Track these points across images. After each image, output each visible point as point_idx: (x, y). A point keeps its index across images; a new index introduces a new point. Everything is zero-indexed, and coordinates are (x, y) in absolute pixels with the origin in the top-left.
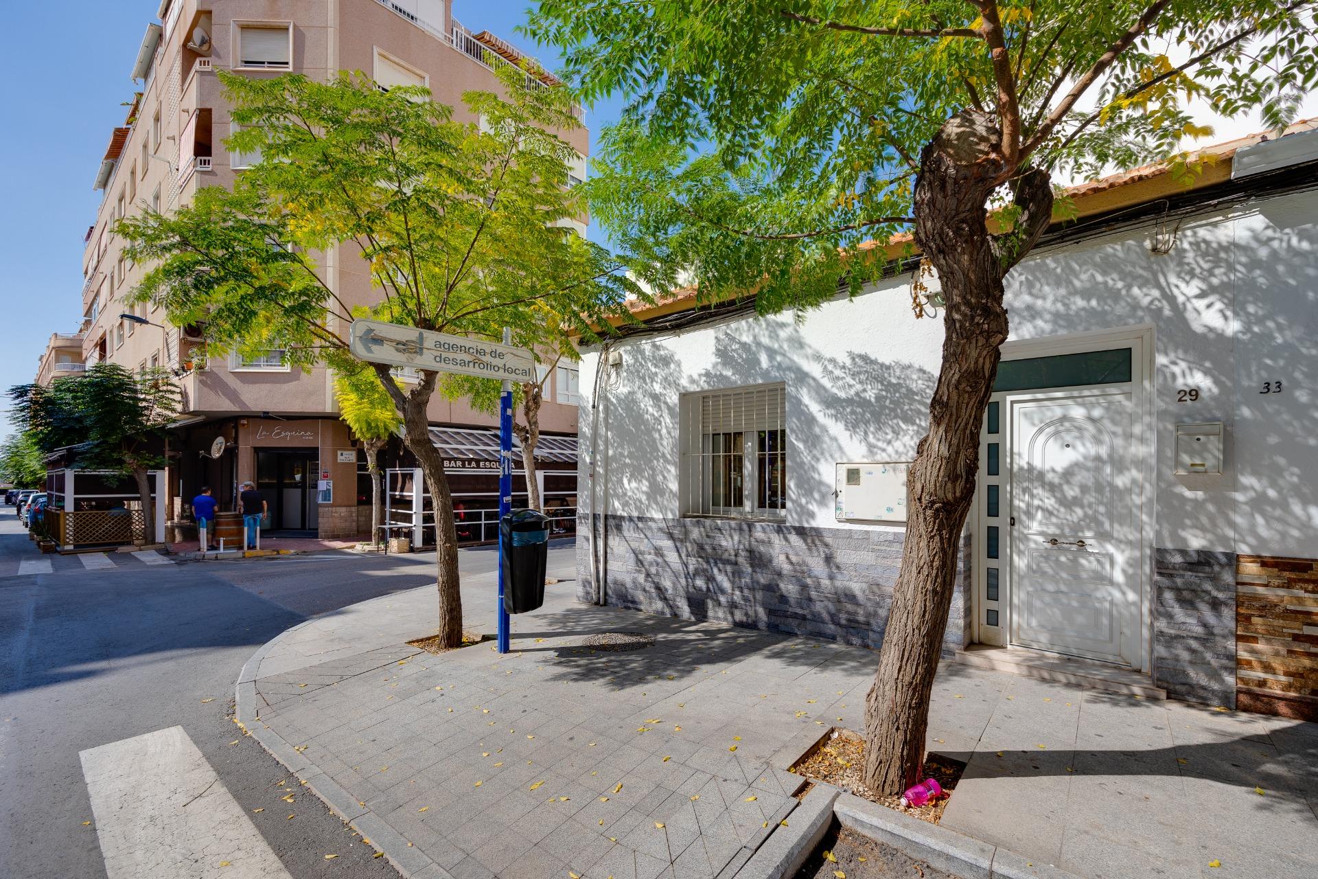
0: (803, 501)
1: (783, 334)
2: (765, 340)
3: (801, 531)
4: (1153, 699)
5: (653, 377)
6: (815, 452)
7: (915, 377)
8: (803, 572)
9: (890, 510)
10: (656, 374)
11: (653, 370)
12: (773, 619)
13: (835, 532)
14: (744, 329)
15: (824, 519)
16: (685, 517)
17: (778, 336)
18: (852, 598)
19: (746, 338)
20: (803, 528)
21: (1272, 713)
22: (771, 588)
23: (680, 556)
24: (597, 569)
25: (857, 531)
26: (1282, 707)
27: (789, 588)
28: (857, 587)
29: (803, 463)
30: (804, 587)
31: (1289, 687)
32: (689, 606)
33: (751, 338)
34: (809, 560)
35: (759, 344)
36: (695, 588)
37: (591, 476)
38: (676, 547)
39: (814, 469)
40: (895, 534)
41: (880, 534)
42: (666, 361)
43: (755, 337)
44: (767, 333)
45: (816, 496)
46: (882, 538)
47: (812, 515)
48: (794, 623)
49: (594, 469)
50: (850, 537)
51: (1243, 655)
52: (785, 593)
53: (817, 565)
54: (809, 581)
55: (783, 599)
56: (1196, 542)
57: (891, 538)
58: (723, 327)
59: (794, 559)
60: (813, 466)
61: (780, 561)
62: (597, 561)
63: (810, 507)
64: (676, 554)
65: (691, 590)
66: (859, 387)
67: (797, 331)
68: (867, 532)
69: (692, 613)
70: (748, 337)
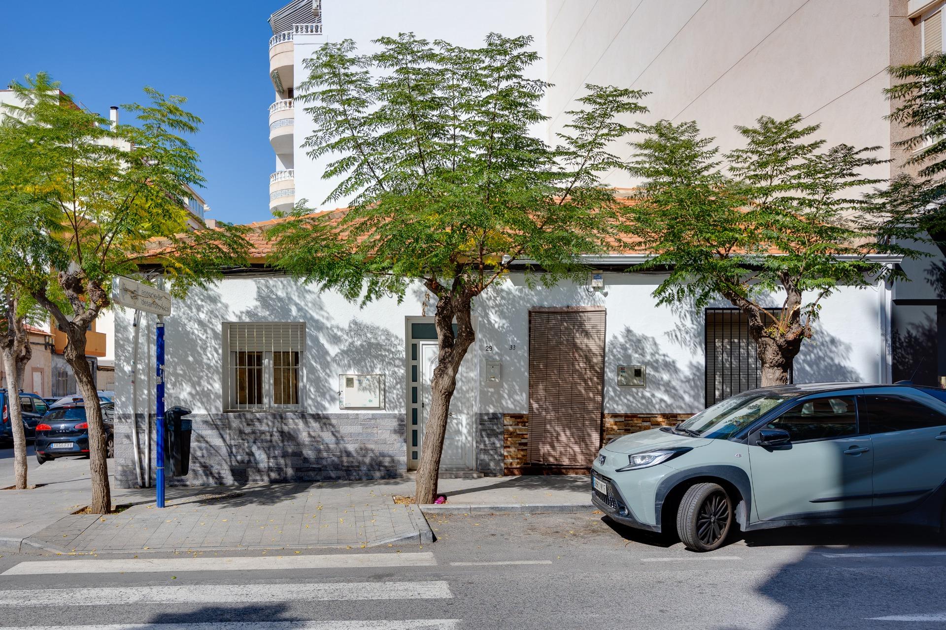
0: (319, 399)
1: (309, 297)
2: (295, 298)
3: (317, 417)
4: (480, 477)
5: (199, 308)
6: (328, 371)
7: (380, 333)
8: (318, 442)
9: (370, 401)
10: (203, 306)
11: (199, 302)
12: (299, 474)
13: (338, 416)
14: (280, 286)
15: (333, 409)
16: (228, 412)
17: (305, 297)
18: (348, 454)
19: (281, 293)
20: (318, 415)
21: (513, 474)
22: (298, 454)
23: (224, 441)
24: (140, 459)
25: (351, 415)
26: (516, 472)
27: (309, 453)
28: (351, 447)
29: (319, 377)
30: (319, 451)
31: (518, 463)
32: (233, 475)
33: (285, 294)
34: (322, 434)
35: (290, 299)
36: (238, 462)
37: (133, 382)
38: (221, 434)
39: (326, 381)
40: (373, 415)
41: (364, 415)
42: (214, 300)
43: (287, 294)
44: (296, 294)
45: (328, 397)
46: (366, 417)
47: (325, 408)
48: (312, 474)
49: (135, 377)
50: (348, 418)
51: (506, 454)
52: (306, 456)
53: (327, 437)
54: (322, 447)
55: (306, 460)
56: (491, 411)
57: (370, 417)
58: (262, 281)
59: (313, 434)
60: (326, 379)
61: (304, 437)
62: (140, 452)
63: (323, 403)
64: (221, 440)
65: (234, 463)
66: (350, 340)
67: (319, 297)
68: (357, 414)
69: (235, 480)
70: (282, 293)
